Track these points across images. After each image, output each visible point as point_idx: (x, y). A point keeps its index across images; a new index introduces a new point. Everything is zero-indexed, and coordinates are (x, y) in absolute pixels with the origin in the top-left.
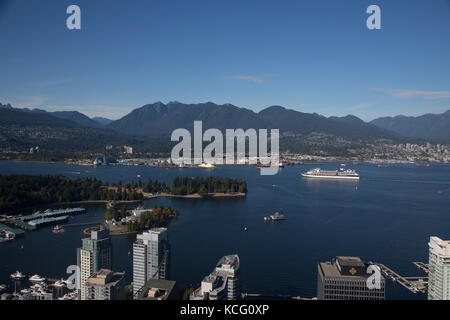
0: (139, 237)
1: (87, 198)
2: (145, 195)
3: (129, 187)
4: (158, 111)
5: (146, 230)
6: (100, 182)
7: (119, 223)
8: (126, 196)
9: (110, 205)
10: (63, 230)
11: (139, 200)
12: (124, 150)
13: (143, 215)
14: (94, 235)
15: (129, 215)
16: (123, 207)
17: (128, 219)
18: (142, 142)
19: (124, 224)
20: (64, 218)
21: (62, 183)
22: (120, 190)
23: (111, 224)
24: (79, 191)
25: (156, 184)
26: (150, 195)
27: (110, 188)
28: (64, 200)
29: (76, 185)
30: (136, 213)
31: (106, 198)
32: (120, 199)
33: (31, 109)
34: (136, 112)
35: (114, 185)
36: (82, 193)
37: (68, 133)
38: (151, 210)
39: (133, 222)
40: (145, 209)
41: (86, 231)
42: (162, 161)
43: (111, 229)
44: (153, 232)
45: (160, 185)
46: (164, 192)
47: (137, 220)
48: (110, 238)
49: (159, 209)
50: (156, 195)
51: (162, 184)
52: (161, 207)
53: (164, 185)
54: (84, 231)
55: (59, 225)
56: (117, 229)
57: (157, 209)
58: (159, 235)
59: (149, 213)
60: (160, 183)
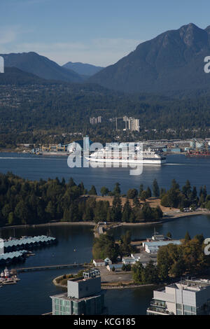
0: (157, 295)
1: (58, 217)
2: (166, 211)
3: (134, 195)
4: (189, 43)
5: (172, 282)
6: (81, 186)
7: (118, 266)
8: (129, 215)
9: (99, 230)
10: (15, 279)
12: (123, 125)
13: (163, 252)
14: (73, 288)
15: (137, 251)
16: (125, 236)
17: (134, 259)
18: (158, 108)
19: (127, 268)
20: (17, 254)
21: (13, 188)
22: (117, 202)
23: (104, 269)
24: (44, 204)
25: (186, 189)
26: (176, 212)
27: (99, 199)
28: (17, 221)
29: (38, 193)
30: (150, 247)
31: (91, 218)
32: (118, 218)
34: (144, 48)
35: (106, 192)
36: (49, 209)
37: (20, 95)
38: (178, 243)
39: (144, 265)
40: (166, 239)
41: (58, 281)
42: (199, 145)
43: (104, 278)
44: (185, 286)
45: (195, 193)
46: (204, 207)
47: (152, 262)
48: (103, 296)
49: (194, 240)
50: (189, 212)
51: (198, 191)
52: (198, 238)
53: (204, 192)
54: (54, 281)
55: (9, 269)
56: (114, 277)
57: (190, 242)
58: (197, 293)
59: (174, 248)
60: (195, 189)
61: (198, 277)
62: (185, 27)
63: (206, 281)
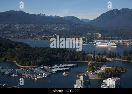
0: (104, 81)
1: (78, 59)
2: (108, 59)
3: (99, 54)
4: (115, 14)
5: (108, 78)
6: (85, 52)
7: (94, 73)
8: (97, 60)
9: (89, 63)
10: (67, 75)
11: (104, 62)
12: (96, 35)
13: (106, 70)
14: (82, 78)
15: (99, 69)
16: (96, 65)
17: (98, 71)
18: (106, 31)
19: (96, 74)
20: (68, 68)
21: (67, 51)
22: (94, 56)
23: (90, 73)
24: (75, 56)
25: (113, 53)
26: (110, 59)
27: (89, 55)
28: (68, 60)
29: (73, 53)
30: (103, 68)
31: (87, 60)
32: (94, 60)
33: (53, 16)
34: (103, 15)
35: (91, 53)
36: (76, 57)
37: (69, 27)
38: (110, 68)
39: (101, 73)
40: (107, 67)
41: (78, 76)
42: (117, 41)
43: (90, 76)
44: (112, 79)
45: (116, 54)
46: (118, 58)
47: (103, 72)
48: (90, 80)
49: (115, 67)
50: (114, 59)
51: (117, 54)
52: (116, 66)
53: (118, 54)
54: (77, 76)
55: (65, 72)
56: (93, 76)
57: (114, 67)
58: (115, 81)
59: (109, 69)
60: (116, 53)
61: (116, 77)
62: (114, 10)
63: (118, 78)
